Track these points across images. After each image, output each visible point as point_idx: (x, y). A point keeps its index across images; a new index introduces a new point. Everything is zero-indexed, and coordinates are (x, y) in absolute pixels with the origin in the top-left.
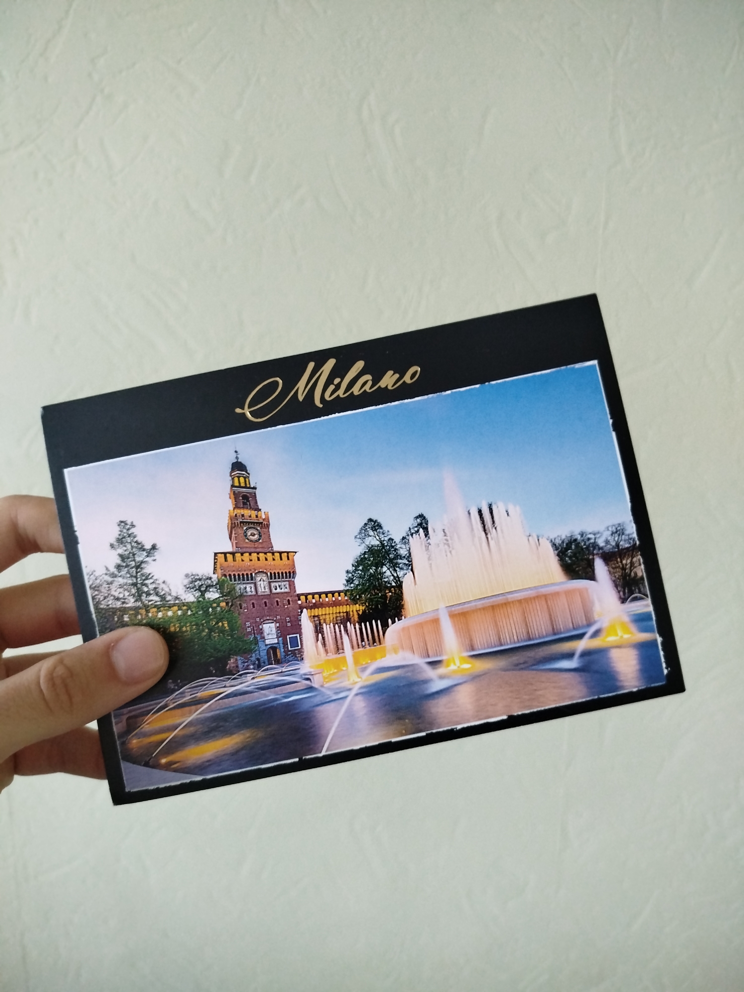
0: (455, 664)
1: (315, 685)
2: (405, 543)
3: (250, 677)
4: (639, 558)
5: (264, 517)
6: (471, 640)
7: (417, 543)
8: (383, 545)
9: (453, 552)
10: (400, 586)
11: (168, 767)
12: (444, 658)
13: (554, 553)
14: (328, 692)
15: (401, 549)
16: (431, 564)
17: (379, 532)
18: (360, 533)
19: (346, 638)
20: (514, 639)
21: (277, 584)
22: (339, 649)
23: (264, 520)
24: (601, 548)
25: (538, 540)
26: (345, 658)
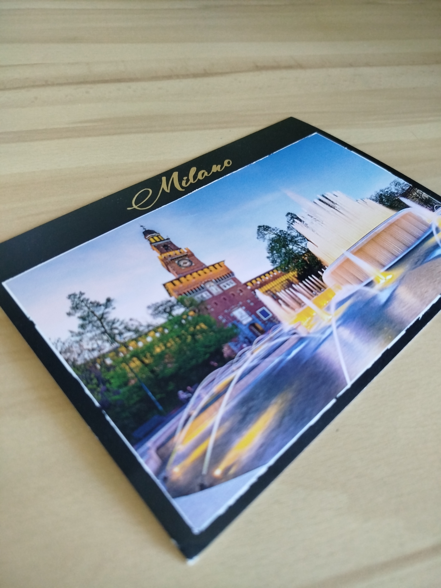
0: (382, 279)
1: (303, 335)
2: (291, 229)
3: (248, 354)
4: (419, 191)
5: (186, 251)
6: (378, 262)
7: (297, 226)
8: (279, 235)
9: (324, 222)
10: (308, 251)
12: (372, 278)
13: (378, 203)
14: (318, 336)
15: (292, 233)
16: (316, 233)
17: (271, 230)
18: (259, 235)
19: (300, 295)
20: (400, 251)
21: (224, 284)
22: (300, 303)
23: (187, 252)
24: (397, 193)
25: (363, 201)
26: (309, 308)
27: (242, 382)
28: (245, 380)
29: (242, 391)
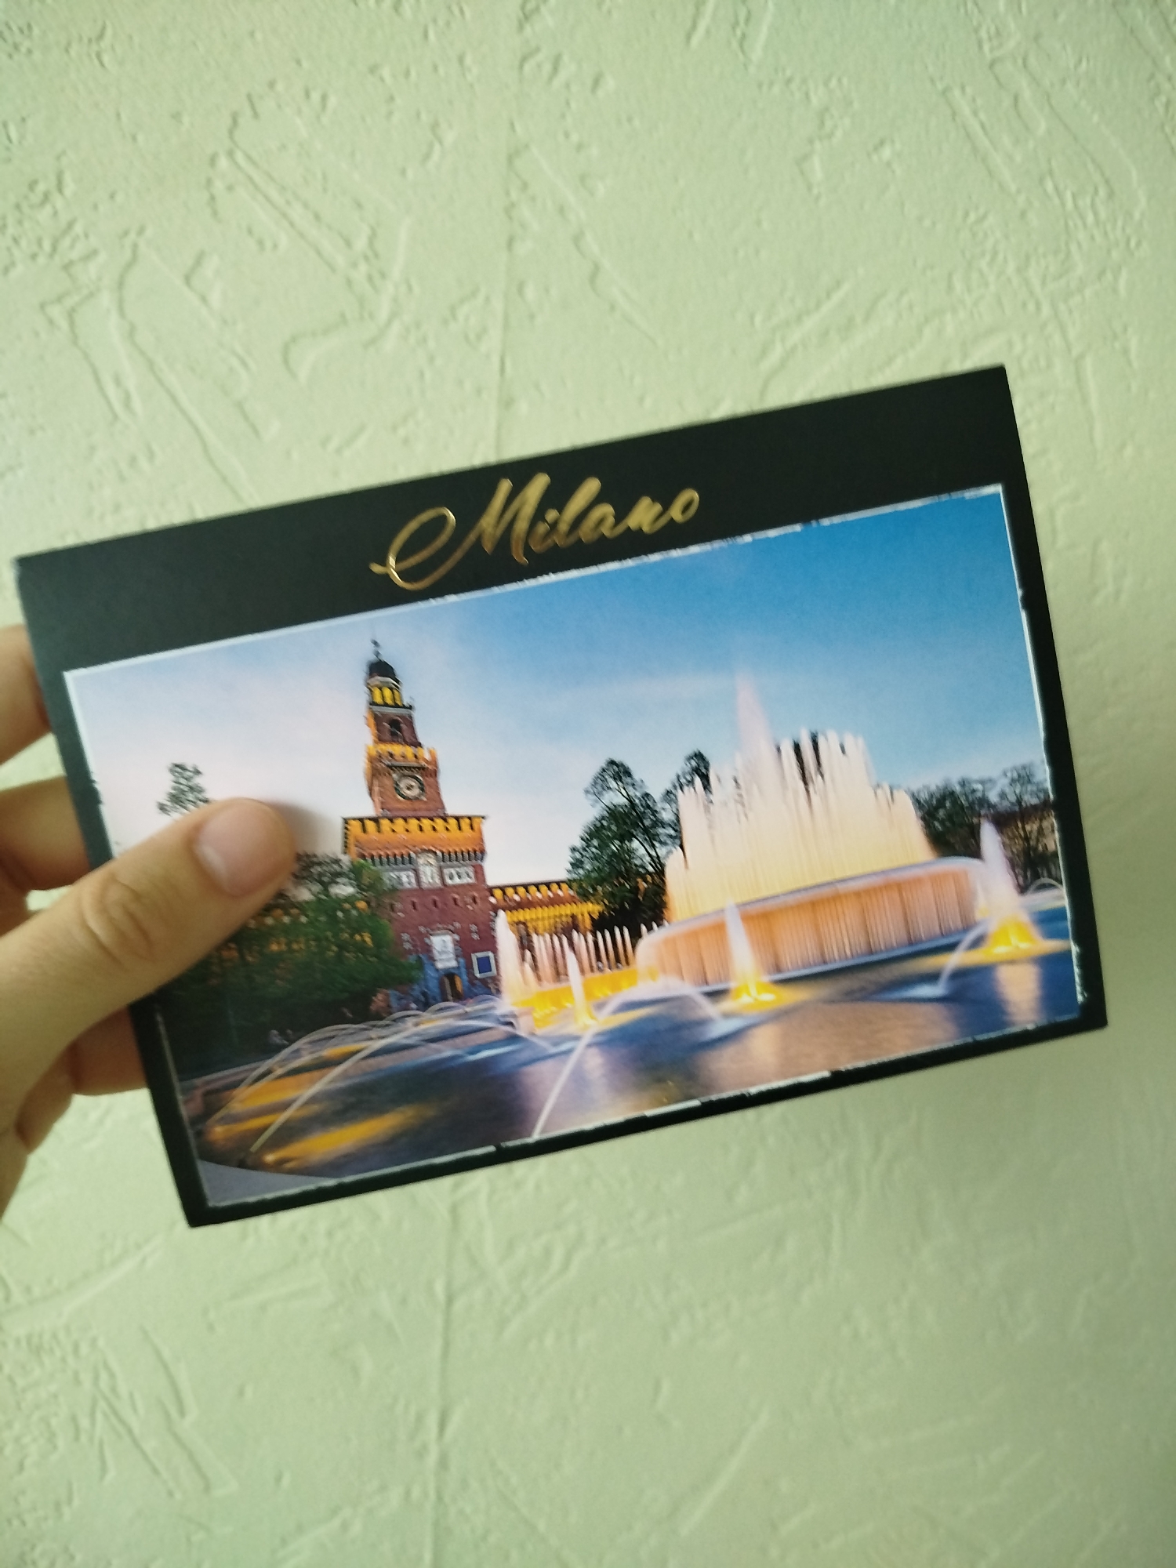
1: (522, 1033)
2: (669, 801)
3: (410, 1022)
4: (1052, 822)
5: (427, 757)
7: (689, 801)
8: (633, 805)
9: (751, 815)
10: (660, 872)
11: (278, 1167)
12: (732, 985)
15: (662, 811)
17: (627, 783)
18: (595, 784)
19: (570, 957)
20: (845, 952)
21: (453, 871)
22: (559, 973)
23: (427, 762)
24: (993, 806)
26: (569, 989)
27: (372, 1061)
28: (380, 1059)
29: (366, 1074)
